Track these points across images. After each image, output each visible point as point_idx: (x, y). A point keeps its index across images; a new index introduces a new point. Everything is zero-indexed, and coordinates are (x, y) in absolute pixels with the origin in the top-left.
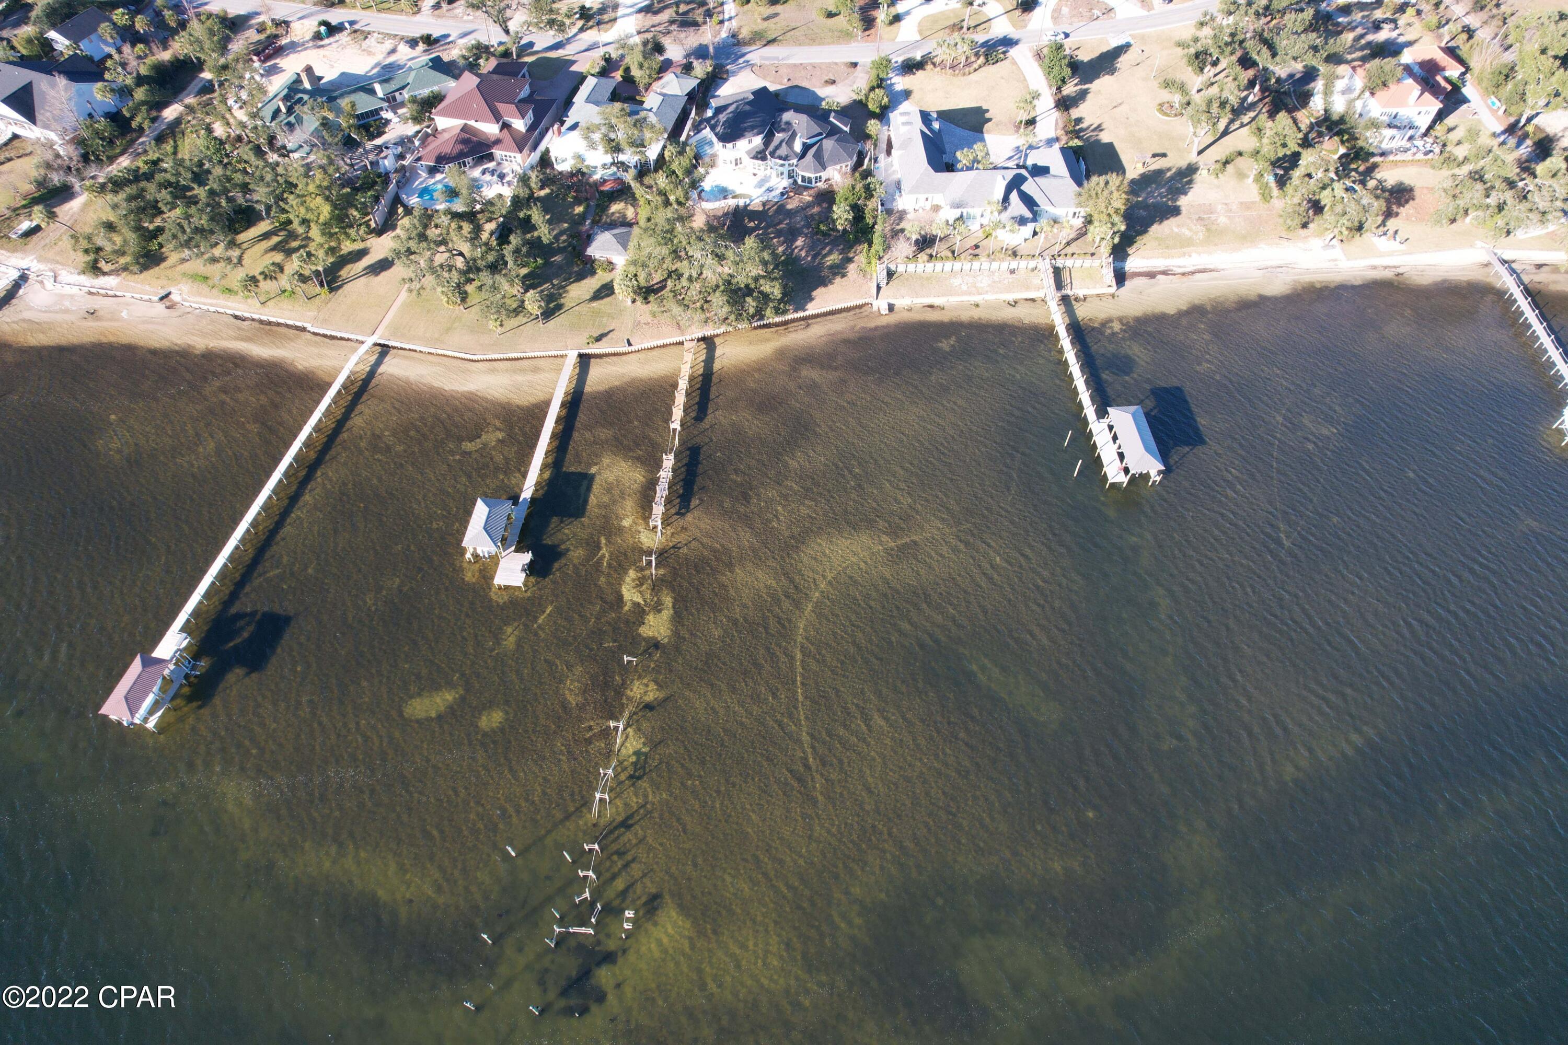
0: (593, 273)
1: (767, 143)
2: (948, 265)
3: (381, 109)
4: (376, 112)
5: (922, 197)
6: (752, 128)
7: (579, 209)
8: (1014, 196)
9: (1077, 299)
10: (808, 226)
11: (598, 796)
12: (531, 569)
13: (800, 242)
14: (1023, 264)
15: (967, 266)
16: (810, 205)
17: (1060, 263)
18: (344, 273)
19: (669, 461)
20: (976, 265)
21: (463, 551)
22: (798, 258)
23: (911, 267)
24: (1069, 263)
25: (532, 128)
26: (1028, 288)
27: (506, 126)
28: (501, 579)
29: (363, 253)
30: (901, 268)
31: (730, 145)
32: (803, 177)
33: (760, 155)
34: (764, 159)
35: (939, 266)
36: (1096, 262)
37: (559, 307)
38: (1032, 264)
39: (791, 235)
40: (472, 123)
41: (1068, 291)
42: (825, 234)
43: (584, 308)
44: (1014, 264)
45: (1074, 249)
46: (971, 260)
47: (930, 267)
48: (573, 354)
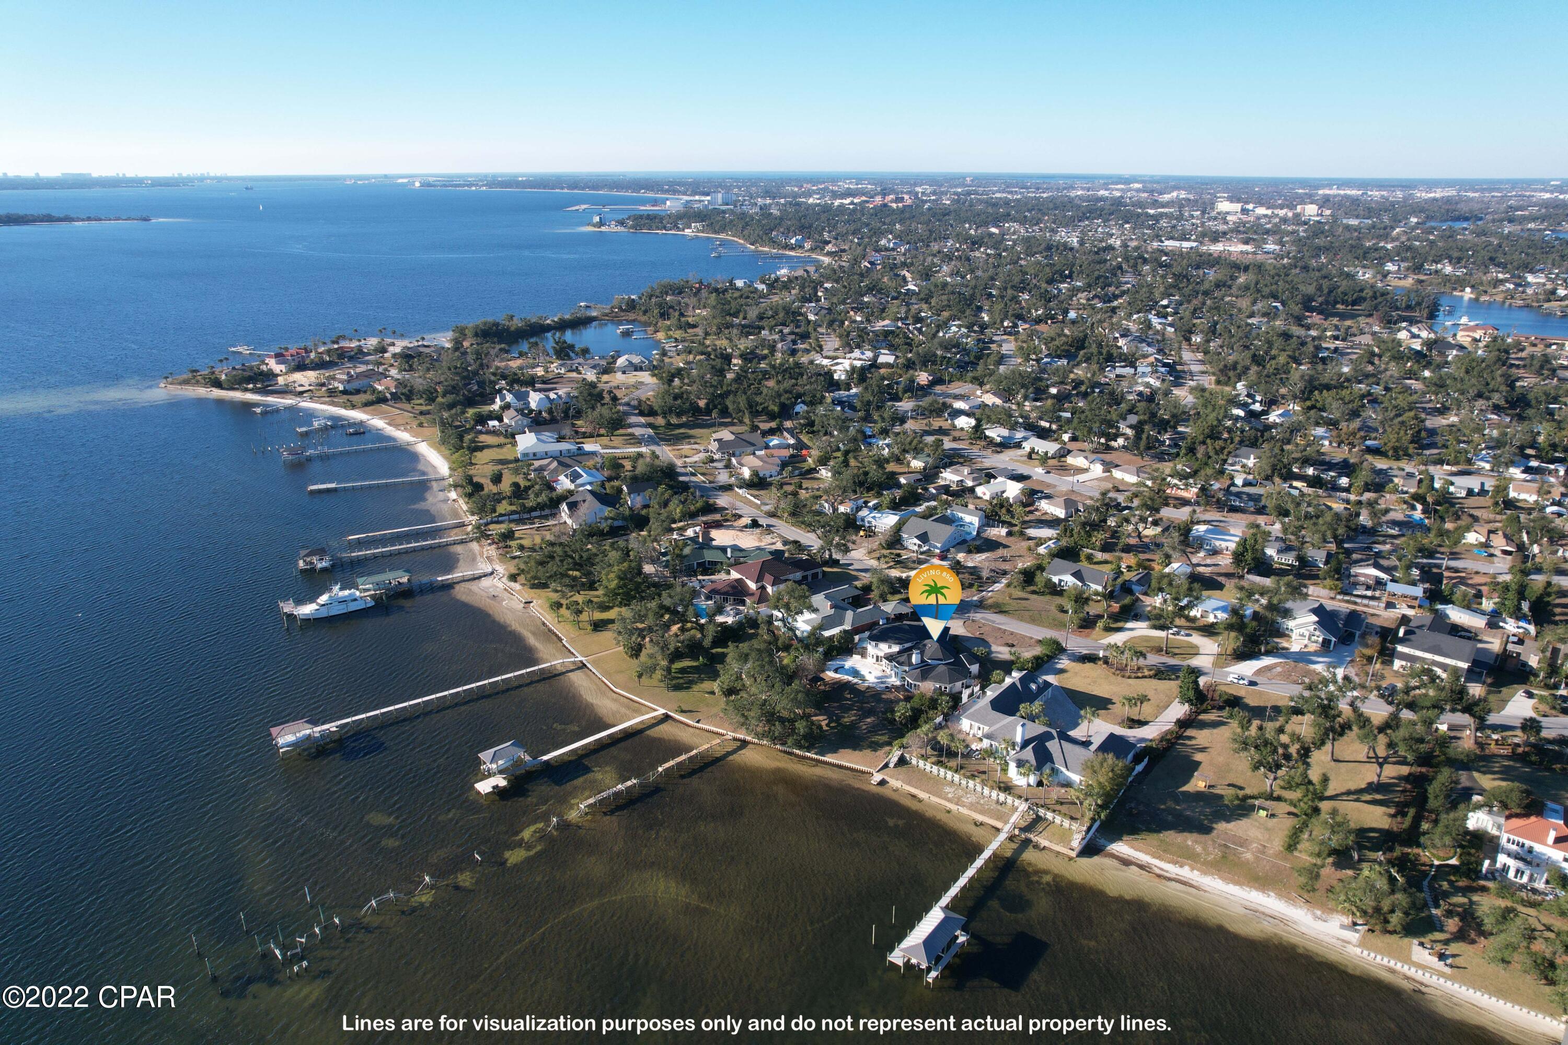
1: (901, 653)
2: (949, 774)
4: (723, 564)
5: (976, 725)
6: (896, 639)
8: (1032, 745)
9: (1034, 846)
10: (885, 712)
13: (869, 719)
14: (1010, 800)
15: (964, 782)
16: (896, 700)
17: (1042, 812)
19: (634, 781)
20: (971, 783)
23: (921, 763)
24: (1050, 816)
26: (993, 815)
27: (762, 588)
28: (479, 786)
30: (914, 761)
31: (873, 643)
32: (908, 682)
33: (890, 658)
34: (892, 661)
35: (942, 771)
36: (1075, 826)
37: (689, 688)
38: (1018, 802)
39: (870, 712)
40: (746, 580)
41: (1033, 837)
42: (890, 722)
44: (1002, 797)
45: (1064, 808)
46: (968, 777)
47: (935, 769)
48: (662, 711)
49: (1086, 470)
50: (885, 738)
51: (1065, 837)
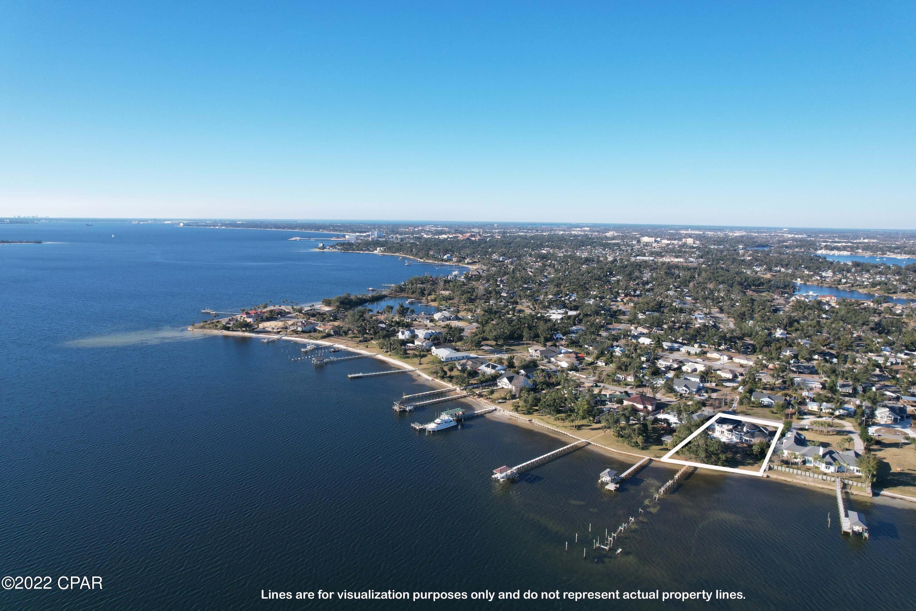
0: (662, 445)
1: (734, 428)
2: (795, 471)
3: (607, 401)
4: (605, 401)
7: (662, 432)
8: (828, 456)
9: (852, 494)
10: (743, 452)
11: (620, 528)
12: (617, 490)
13: (739, 455)
14: (829, 478)
15: (803, 473)
16: (745, 447)
17: (846, 481)
18: (583, 427)
19: (670, 482)
20: (808, 473)
21: (599, 478)
22: (737, 459)
23: (780, 468)
24: (850, 482)
25: (653, 411)
26: (829, 485)
27: (645, 407)
28: (607, 487)
29: (591, 426)
30: (775, 467)
31: (720, 425)
32: (745, 440)
33: (730, 430)
34: (732, 432)
35: (791, 470)
36: (864, 486)
37: (648, 449)
38: (833, 479)
39: (736, 453)
40: (635, 404)
41: (848, 490)
42: (749, 455)
43: (656, 451)
44: (824, 477)
45: (854, 479)
46: (805, 471)
47: (787, 469)
48: (647, 458)
49: (719, 359)
50: (751, 461)
51: (861, 489)
